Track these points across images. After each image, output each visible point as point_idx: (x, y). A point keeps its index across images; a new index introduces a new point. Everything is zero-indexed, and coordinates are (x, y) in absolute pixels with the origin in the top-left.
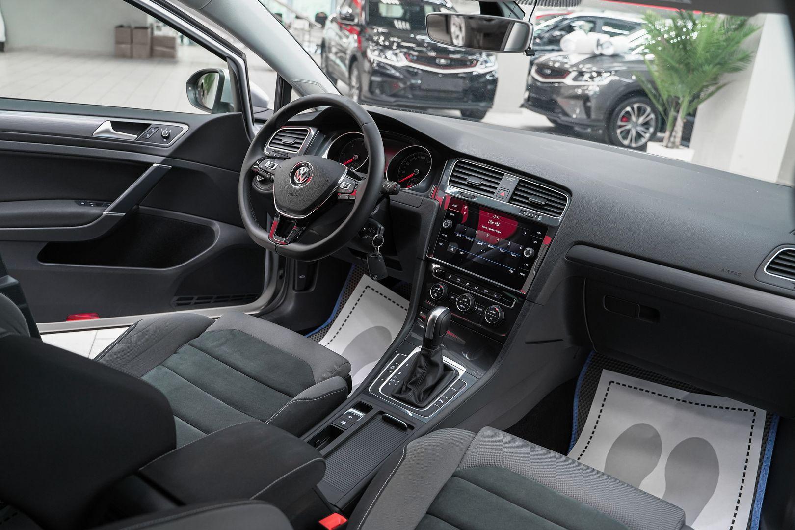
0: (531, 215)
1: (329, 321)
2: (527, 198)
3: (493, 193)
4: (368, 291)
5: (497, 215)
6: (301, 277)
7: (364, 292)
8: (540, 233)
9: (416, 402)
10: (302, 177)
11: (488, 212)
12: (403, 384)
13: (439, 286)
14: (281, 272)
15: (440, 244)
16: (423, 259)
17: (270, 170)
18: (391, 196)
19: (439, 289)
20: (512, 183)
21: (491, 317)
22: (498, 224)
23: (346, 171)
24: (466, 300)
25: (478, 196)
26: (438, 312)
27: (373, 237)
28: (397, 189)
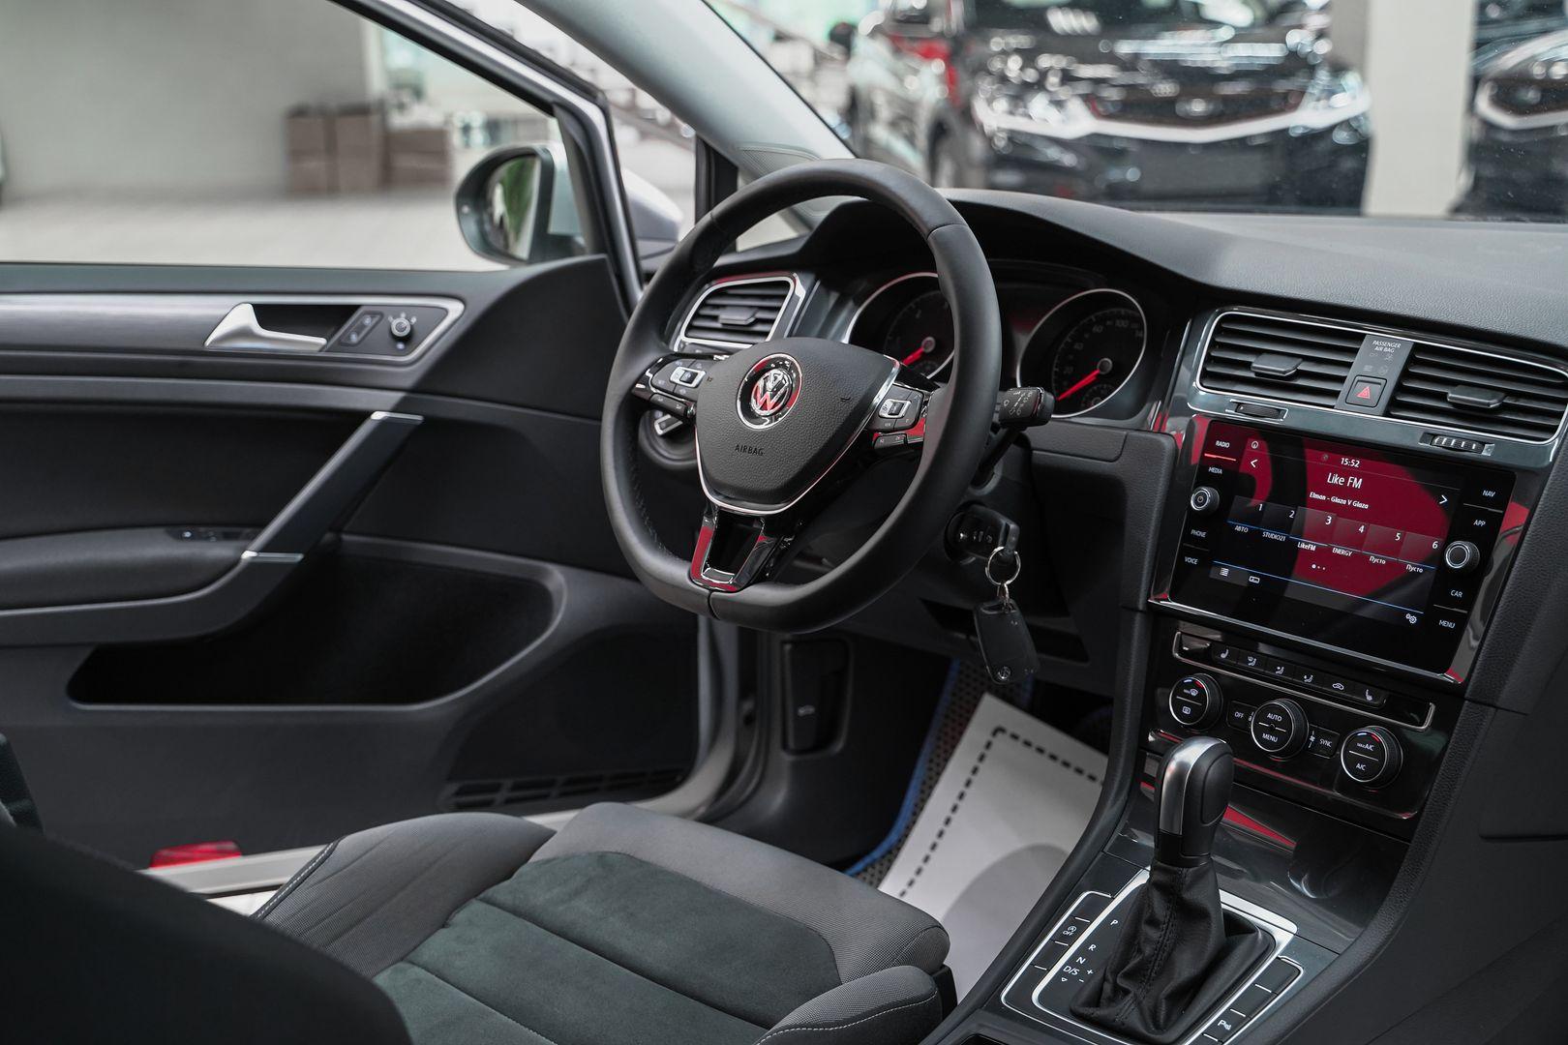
0: (1458, 444)
1: (893, 837)
2: (1442, 397)
3: (1335, 394)
4: (1001, 742)
5: (1352, 456)
6: (802, 711)
7: (988, 745)
8: (1491, 494)
9: (1147, 1028)
10: (772, 397)
11: (1326, 451)
12: (1104, 979)
13: (1194, 685)
14: (748, 706)
15: (1189, 560)
16: (1141, 607)
17: (683, 392)
18: (1030, 432)
19: (1194, 693)
20: (1390, 358)
21: (1362, 761)
22: (1357, 483)
23: (895, 370)
24: (1279, 718)
25: (1291, 409)
26: (1192, 753)
27: (988, 557)
28: (1043, 407)
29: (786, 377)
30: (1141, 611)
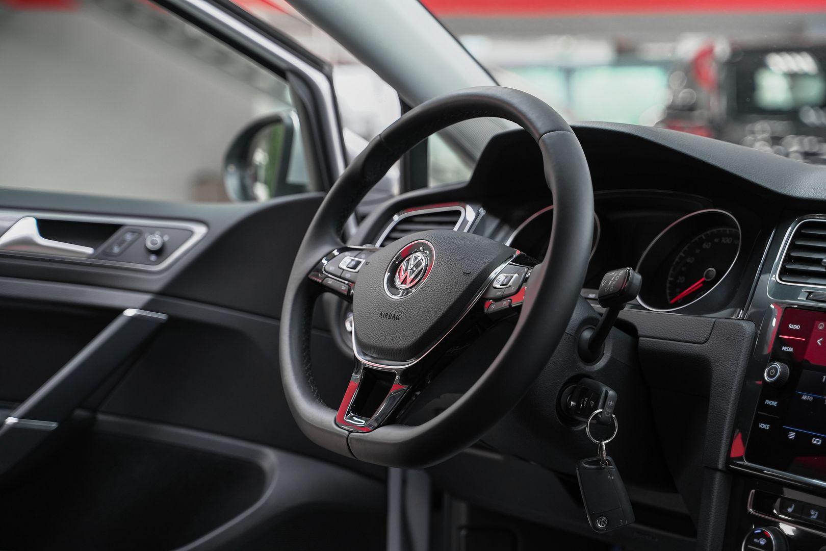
10: (411, 274)
13: (763, 535)
15: (763, 426)
16: (720, 466)
17: (348, 276)
19: (763, 542)
23: (515, 256)
27: (588, 418)
28: (631, 283)
29: (423, 258)
30: (720, 471)
